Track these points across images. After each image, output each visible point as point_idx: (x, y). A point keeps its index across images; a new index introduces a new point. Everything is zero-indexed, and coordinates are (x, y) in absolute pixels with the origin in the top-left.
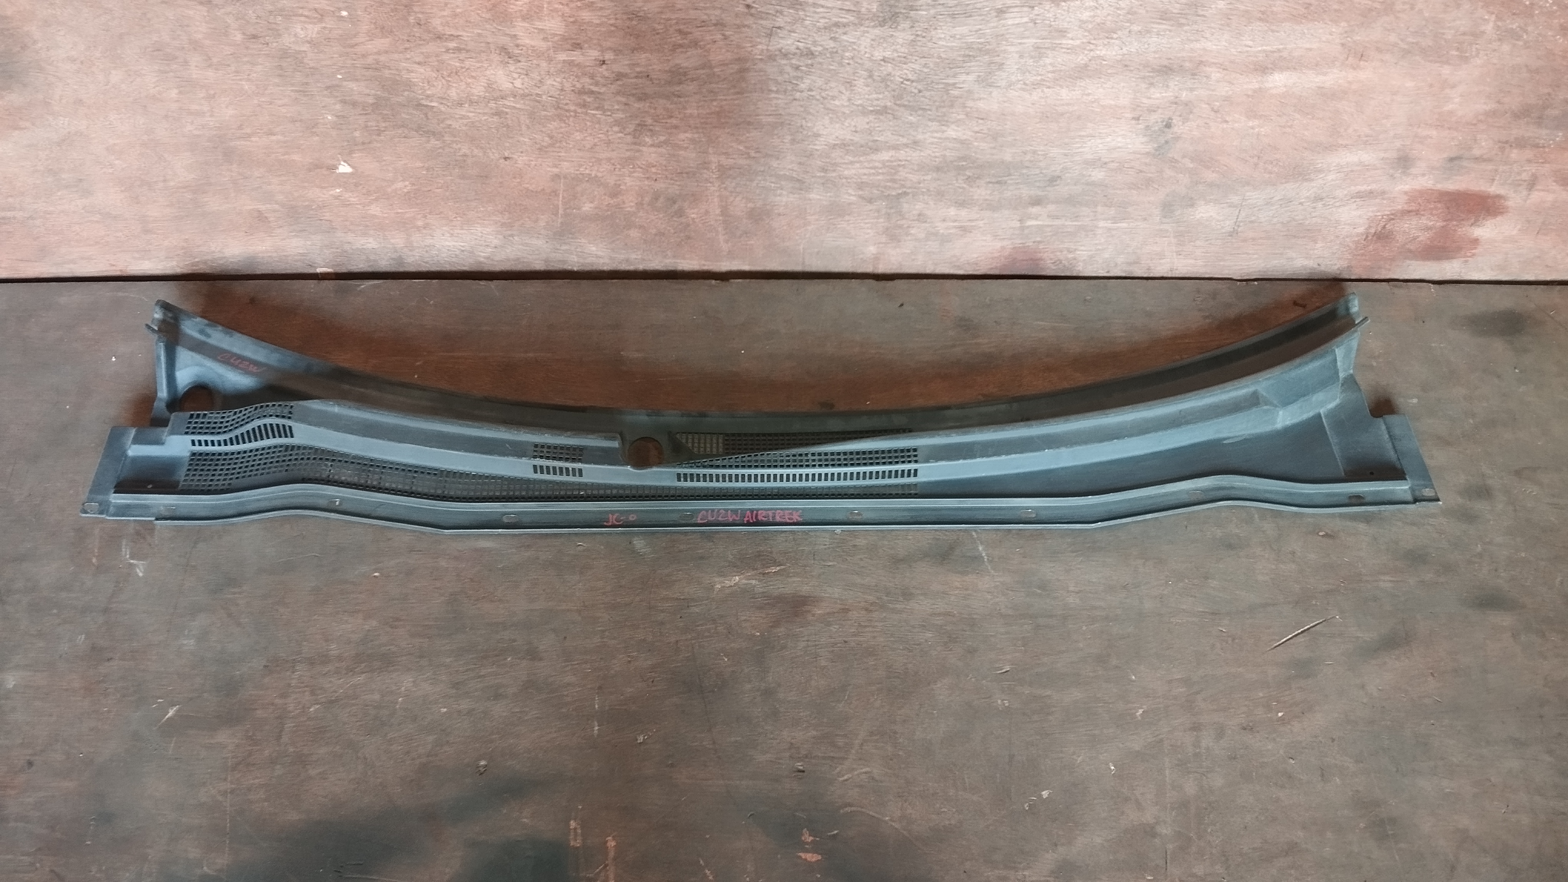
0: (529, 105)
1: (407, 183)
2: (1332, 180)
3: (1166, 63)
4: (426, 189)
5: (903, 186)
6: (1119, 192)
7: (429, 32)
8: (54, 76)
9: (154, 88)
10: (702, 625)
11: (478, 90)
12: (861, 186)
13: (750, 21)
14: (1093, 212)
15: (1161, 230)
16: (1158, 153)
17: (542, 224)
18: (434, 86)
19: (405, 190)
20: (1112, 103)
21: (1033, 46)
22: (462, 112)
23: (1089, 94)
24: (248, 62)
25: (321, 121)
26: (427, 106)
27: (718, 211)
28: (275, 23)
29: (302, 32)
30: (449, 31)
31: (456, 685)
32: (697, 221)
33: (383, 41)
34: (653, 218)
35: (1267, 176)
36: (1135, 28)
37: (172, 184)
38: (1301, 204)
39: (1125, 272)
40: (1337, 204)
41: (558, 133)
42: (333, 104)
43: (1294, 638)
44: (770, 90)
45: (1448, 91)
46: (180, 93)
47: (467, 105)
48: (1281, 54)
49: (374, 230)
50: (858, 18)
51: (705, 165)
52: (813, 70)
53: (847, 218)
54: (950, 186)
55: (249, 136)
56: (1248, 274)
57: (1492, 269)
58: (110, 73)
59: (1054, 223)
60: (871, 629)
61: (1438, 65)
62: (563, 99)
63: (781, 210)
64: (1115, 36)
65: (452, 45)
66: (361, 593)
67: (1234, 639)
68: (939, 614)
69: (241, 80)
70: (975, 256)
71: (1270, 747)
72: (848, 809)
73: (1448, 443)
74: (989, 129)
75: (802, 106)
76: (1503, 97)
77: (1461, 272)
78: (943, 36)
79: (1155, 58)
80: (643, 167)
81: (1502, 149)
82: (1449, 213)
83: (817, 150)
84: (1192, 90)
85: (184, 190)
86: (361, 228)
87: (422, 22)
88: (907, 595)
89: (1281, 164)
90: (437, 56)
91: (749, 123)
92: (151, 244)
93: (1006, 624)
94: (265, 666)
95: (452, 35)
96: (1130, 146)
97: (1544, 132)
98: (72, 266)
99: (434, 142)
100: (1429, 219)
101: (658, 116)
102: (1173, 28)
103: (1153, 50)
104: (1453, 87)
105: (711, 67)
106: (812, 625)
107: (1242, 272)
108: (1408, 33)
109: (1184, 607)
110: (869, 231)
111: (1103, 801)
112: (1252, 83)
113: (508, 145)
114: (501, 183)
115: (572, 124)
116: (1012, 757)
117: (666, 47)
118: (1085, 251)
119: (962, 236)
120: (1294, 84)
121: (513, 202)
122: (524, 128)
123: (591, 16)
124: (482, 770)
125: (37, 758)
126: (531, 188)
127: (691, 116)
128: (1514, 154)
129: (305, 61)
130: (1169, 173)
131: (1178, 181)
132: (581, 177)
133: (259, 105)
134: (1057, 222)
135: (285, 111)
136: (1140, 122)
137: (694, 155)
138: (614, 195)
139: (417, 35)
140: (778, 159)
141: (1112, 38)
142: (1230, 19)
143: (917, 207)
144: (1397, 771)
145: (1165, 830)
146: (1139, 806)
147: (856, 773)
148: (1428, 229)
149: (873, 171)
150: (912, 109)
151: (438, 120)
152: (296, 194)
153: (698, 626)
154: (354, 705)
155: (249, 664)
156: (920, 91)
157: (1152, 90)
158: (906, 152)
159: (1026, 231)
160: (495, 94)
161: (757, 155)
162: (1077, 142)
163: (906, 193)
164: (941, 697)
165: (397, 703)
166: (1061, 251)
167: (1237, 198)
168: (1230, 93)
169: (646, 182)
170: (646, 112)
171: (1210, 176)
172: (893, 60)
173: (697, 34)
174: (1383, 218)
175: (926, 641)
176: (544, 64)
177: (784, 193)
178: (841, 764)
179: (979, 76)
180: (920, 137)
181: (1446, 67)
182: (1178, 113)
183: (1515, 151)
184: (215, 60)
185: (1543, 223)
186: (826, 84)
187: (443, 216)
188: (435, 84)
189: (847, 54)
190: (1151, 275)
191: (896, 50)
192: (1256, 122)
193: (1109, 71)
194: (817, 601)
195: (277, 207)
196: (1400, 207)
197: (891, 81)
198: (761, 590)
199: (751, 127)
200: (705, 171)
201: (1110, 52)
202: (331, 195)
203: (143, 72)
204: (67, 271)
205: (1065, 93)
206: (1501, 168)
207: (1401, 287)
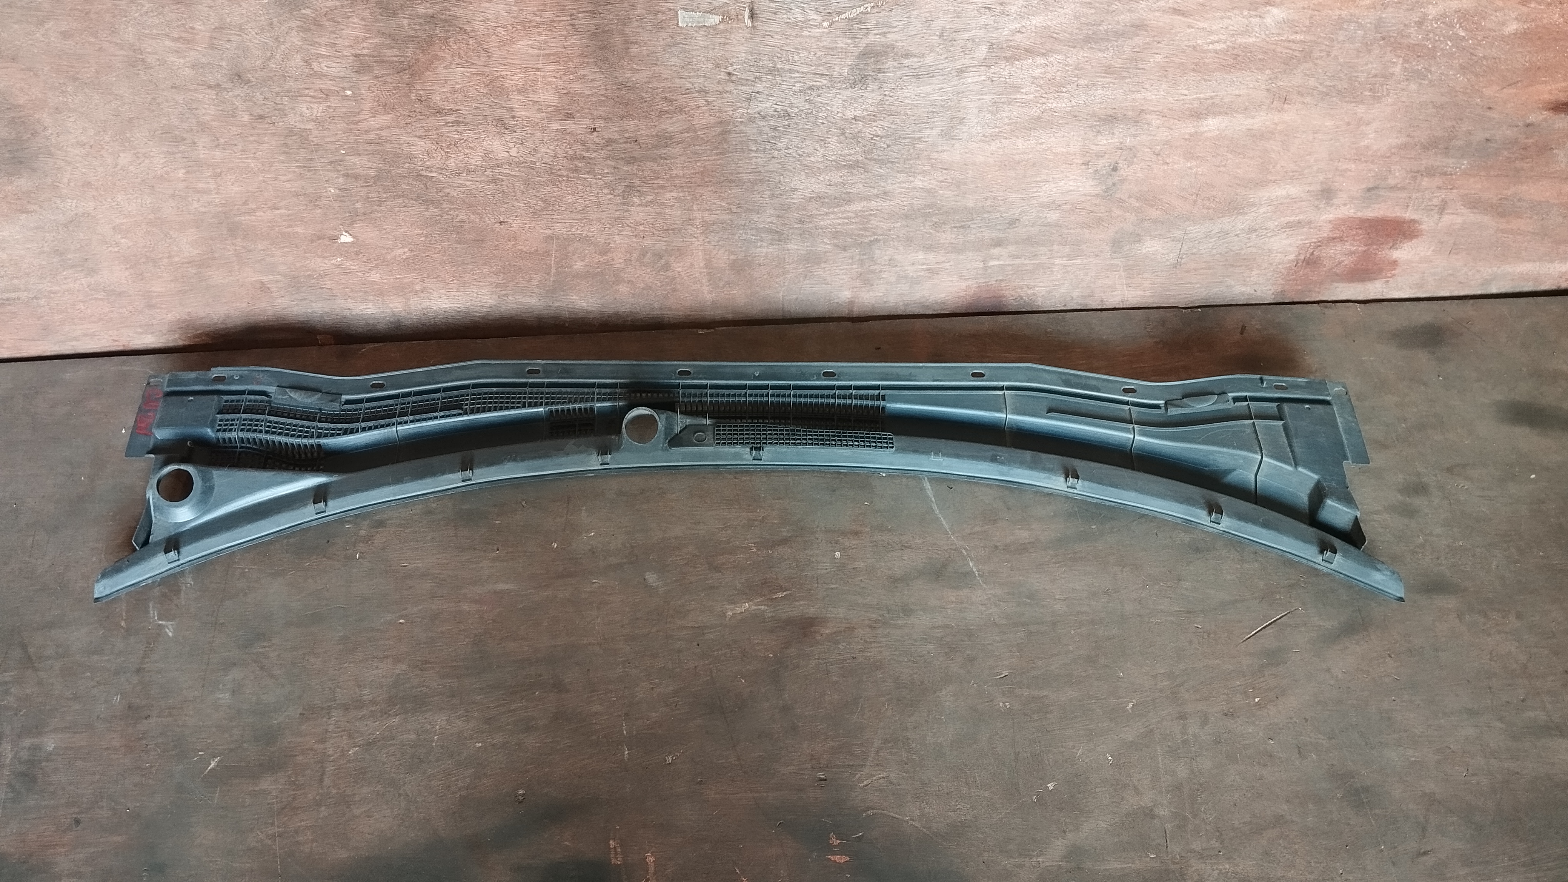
0: (523, 172)
1: (406, 250)
2: (1264, 213)
3: (1110, 112)
4: (424, 255)
5: (875, 234)
6: (1072, 231)
7: (430, 107)
8: (63, 160)
9: (162, 168)
10: (717, 650)
11: (476, 160)
12: (835, 235)
13: (730, 87)
14: (1050, 251)
15: (1112, 265)
16: (1106, 194)
17: (535, 283)
18: (433, 158)
19: (404, 257)
20: (1064, 150)
21: (990, 101)
22: (459, 181)
23: (1042, 143)
24: (255, 141)
25: (325, 194)
26: (427, 176)
27: (702, 264)
28: (282, 104)
29: (307, 111)
30: (448, 106)
31: (488, 721)
32: (682, 274)
33: (385, 117)
34: (642, 273)
35: (1205, 211)
36: (1082, 82)
37: (177, 259)
38: (1237, 235)
39: (1081, 305)
40: (1269, 235)
41: (551, 197)
42: (336, 178)
43: (1264, 630)
44: (751, 150)
45: (1363, 128)
46: (187, 172)
47: (465, 174)
48: (1213, 101)
49: (373, 295)
50: (830, 81)
51: (690, 221)
52: (790, 130)
53: (823, 265)
54: (918, 232)
55: (254, 211)
56: (1192, 302)
57: (1411, 288)
58: (119, 156)
59: (1014, 262)
60: (876, 645)
61: (1353, 105)
62: (556, 165)
63: (762, 261)
64: (1064, 90)
65: (451, 119)
66: (388, 639)
67: (1209, 634)
68: (938, 627)
69: (247, 158)
70: (943, 295)
71: (1250, 730)
72: (870, 812)
73: (1386, 447)
74: (952, 179)
75: (779, 163)
76: (1413, 131)
77: (1383, 292)
78: (908, 95)
79: (1101, 108)
80: (632, 225)
81: (1414, 178)
82: (1370, 238)
83: (794, 203)
84: (1135, 136)
85: (189, 265)
86: (360, 294)
87: (423, 99)
88: (907, 611)
89: (1217, 200)
90: (437, 129)
91: (731, 181)
92: (154, 319)
93: (1001, 632)
94: (300, 714)
95: (451, 110)
96: (1080, 189)
97: (1451, 161)
98: (74, 343)
99: (433, 210)
100: (1352, 245)
101: (645, 178)
102: (1116, 81)
103: (1099, 101)
104: (1368, 124)
105: (695, 131)
106: (821, 645)
107: (1186, 300)
108: (1326, 78)
109: (1162, 607)
110: (844, 276)
111: (1104, 789)
112: (1188, 128)
113: (503, 210)
114: (497, 246)
115: (565, 188)
116: (1017, 754)
117: (653, 113)
118: (1044, 287)
119: (930, 277)
120: (1226, 127)
121: (507, 263)
122: (519, 193)
123: (582, 87)
124: (521, 798)
125: (83, 815)
126: (525, 250)
127: (677, 176)
128: (1425, 182)
129: (311, 138)
130: (1117, 212)
131: (1125, 219)
132: (572, 236)
133: (264, 182)
134: (1017, 261)
135: (290, 186)
136: (1090, 167)
137: (679, 212)
138: (603, 253)
139: (418, 110)
140: (758, 213)
141: (1062, 92)
142: (1166, 71)
143: (888, 252)
144: (1366, 744)
145: (1162, 812)
146: (1137, 791)
147: (874, 778)
148: (1352, 253)
149: (847, 221)
150: (882, 162)
151: (437, 189)
152: (298, 265)
153: (714, 651)
154: (391, 745)
155: (286, 713)
156: (888, 146)
157: (1099, 137)
158: (877, 202)
159: (989, 271)
160: (490, 162)
161: (738, 210)
162: (1033, 187)
163: (877, 240)
164: (947, 704)
165: (433, 741)
166: (1022, 288)
167: (1179, 233)
168: (1170, 137)
169: (634, 240)
170: (634, 174)
171: (1154, 213)
172: (864, 118)
173: (682, 100)
174: (1311, 246)
175: (929, 652)
176: (538, 134)
177: (765, 244)
178: (860, 771)
179: (942, 130)
180: (889, 188)
181: (1360, 106)
182: (1124, 158)
183: (1426, 179)
184: (222, 140)
185: (1454, 244)
186: (802, 142)
187: (440, 279)
188: (435, 155)
189: (821, 115)
190: (1104, 307)
191: (866, 109)
192: (1194, 163)
193: (1060, 122)
194: (825, 622)
195: (279, 277)
196: (1325, 235)
197: (862, 137)
198: (770, 615)
199: (733, 185)
200: (690, 227)
201: (1061, 104)
202: (333, 264)
203: (152, 154)
204: (70, 348)
205: (1020, 143)
206: (1414, 196)
207: (1330, 308)
